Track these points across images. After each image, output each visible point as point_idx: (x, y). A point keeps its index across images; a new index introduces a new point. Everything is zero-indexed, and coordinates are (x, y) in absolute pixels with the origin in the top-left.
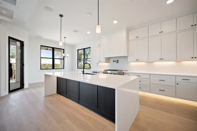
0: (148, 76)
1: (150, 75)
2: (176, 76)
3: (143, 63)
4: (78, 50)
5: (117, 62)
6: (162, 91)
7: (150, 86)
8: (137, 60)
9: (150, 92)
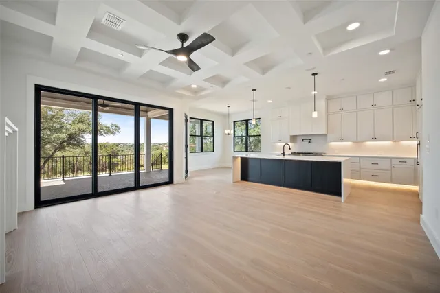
0: (357, 160)
1: (360, 157)
2: (391, 158)
3: (349, 144)
4: (234, 122)
5: (309, 142)
6: (375, 177)
7: (360, 171)
8: (342, 140)
9: (360, 179)
